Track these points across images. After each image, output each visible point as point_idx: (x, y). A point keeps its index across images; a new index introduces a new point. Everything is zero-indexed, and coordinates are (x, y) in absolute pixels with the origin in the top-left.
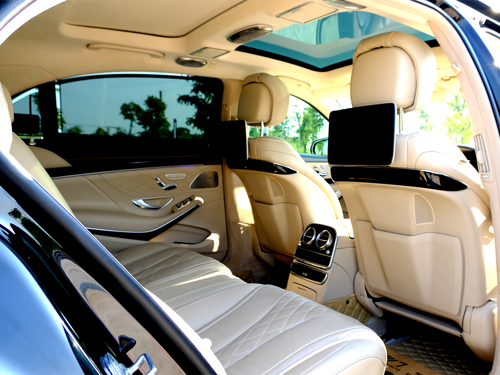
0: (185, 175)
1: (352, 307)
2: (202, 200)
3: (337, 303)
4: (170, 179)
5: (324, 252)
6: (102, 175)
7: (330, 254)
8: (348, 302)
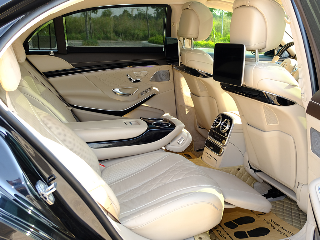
0: (146, 72)
1: (242, 173)
2: (157, 90)
3: (230, 169)
4: (136, 75)
5: (224, 134)
6: (93, 73)
7: (227, 136)
8: (239, 169)
